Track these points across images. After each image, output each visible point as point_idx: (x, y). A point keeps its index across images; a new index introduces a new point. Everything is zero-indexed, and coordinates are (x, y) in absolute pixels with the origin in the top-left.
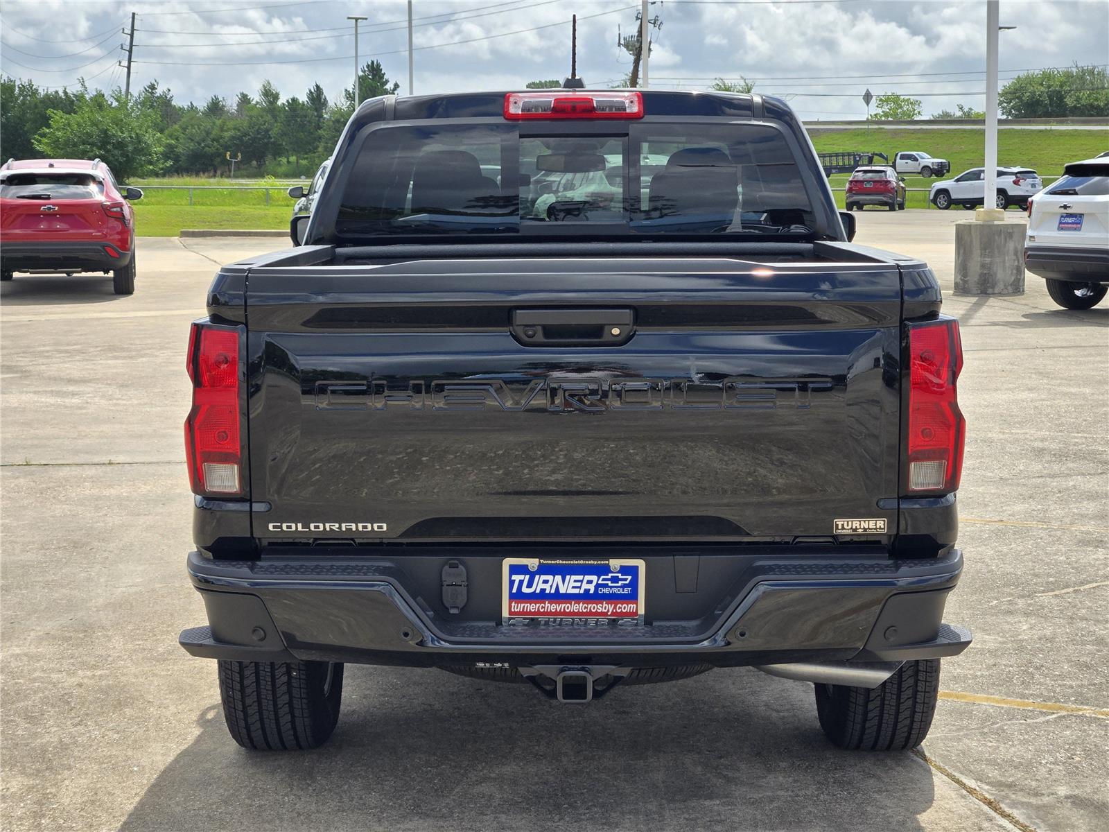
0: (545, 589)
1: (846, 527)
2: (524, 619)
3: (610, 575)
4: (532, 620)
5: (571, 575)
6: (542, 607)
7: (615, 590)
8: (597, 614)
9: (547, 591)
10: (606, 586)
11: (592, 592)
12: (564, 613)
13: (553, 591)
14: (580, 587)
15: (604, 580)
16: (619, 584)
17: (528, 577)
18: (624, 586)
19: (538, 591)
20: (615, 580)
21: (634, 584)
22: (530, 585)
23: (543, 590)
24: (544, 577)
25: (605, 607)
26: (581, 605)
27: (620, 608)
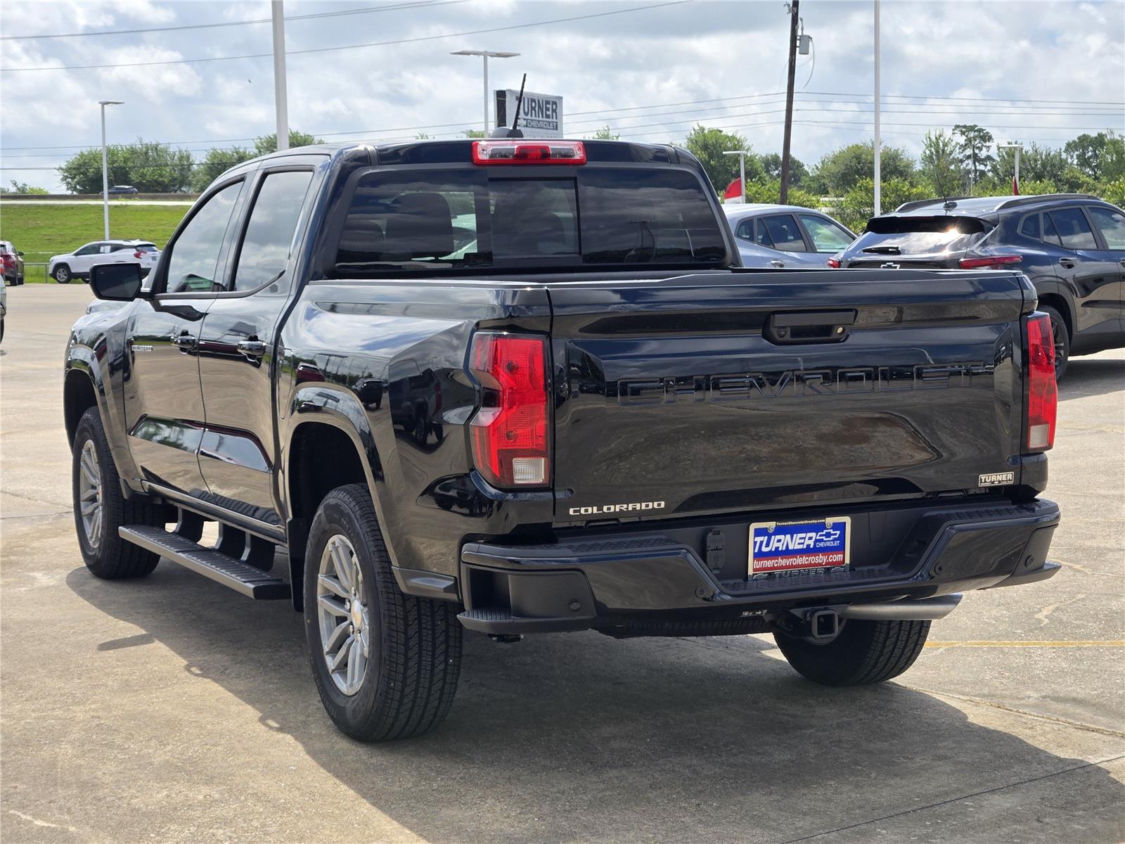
0: (778, 547)
1: (987, 480)
2: (764, 573)
3: (825, 531)
4: (770, 574)
5: (797, 533)
6: (777, 563)
7: (828, 544)
8: (815, 565)
9: (780, 549)
10: (822, 540)
11: (812, 546)
12: (792, 566)
13: (784, 549)
14: (803, 543)
15: (821, 536)
16: (831, 539)
17: (766, 538)
18: (835, 540)
19: (773, 550)
20: (828, 535)
21: (842, 537)
22: (767, 545)
23: (777, 548)
24: (778, 537)
25: (821, 559)
26: (804, 558)
27: (831, 558)
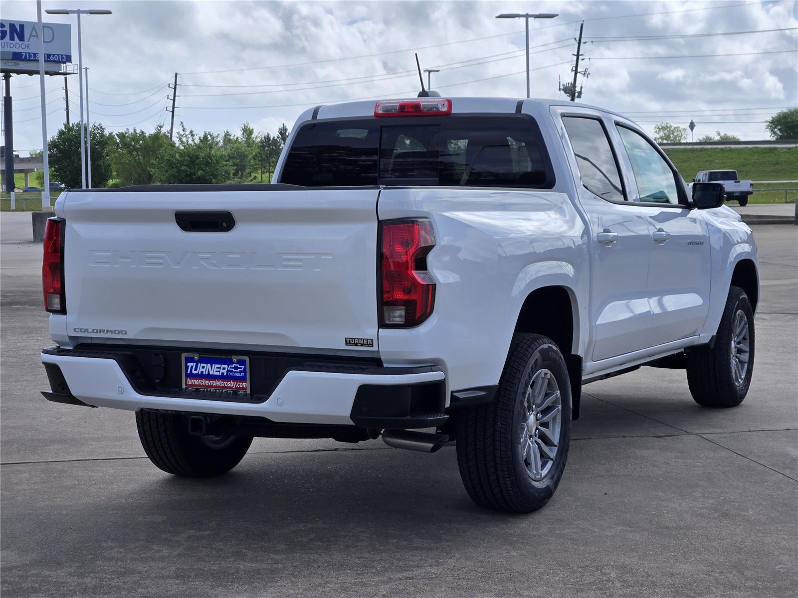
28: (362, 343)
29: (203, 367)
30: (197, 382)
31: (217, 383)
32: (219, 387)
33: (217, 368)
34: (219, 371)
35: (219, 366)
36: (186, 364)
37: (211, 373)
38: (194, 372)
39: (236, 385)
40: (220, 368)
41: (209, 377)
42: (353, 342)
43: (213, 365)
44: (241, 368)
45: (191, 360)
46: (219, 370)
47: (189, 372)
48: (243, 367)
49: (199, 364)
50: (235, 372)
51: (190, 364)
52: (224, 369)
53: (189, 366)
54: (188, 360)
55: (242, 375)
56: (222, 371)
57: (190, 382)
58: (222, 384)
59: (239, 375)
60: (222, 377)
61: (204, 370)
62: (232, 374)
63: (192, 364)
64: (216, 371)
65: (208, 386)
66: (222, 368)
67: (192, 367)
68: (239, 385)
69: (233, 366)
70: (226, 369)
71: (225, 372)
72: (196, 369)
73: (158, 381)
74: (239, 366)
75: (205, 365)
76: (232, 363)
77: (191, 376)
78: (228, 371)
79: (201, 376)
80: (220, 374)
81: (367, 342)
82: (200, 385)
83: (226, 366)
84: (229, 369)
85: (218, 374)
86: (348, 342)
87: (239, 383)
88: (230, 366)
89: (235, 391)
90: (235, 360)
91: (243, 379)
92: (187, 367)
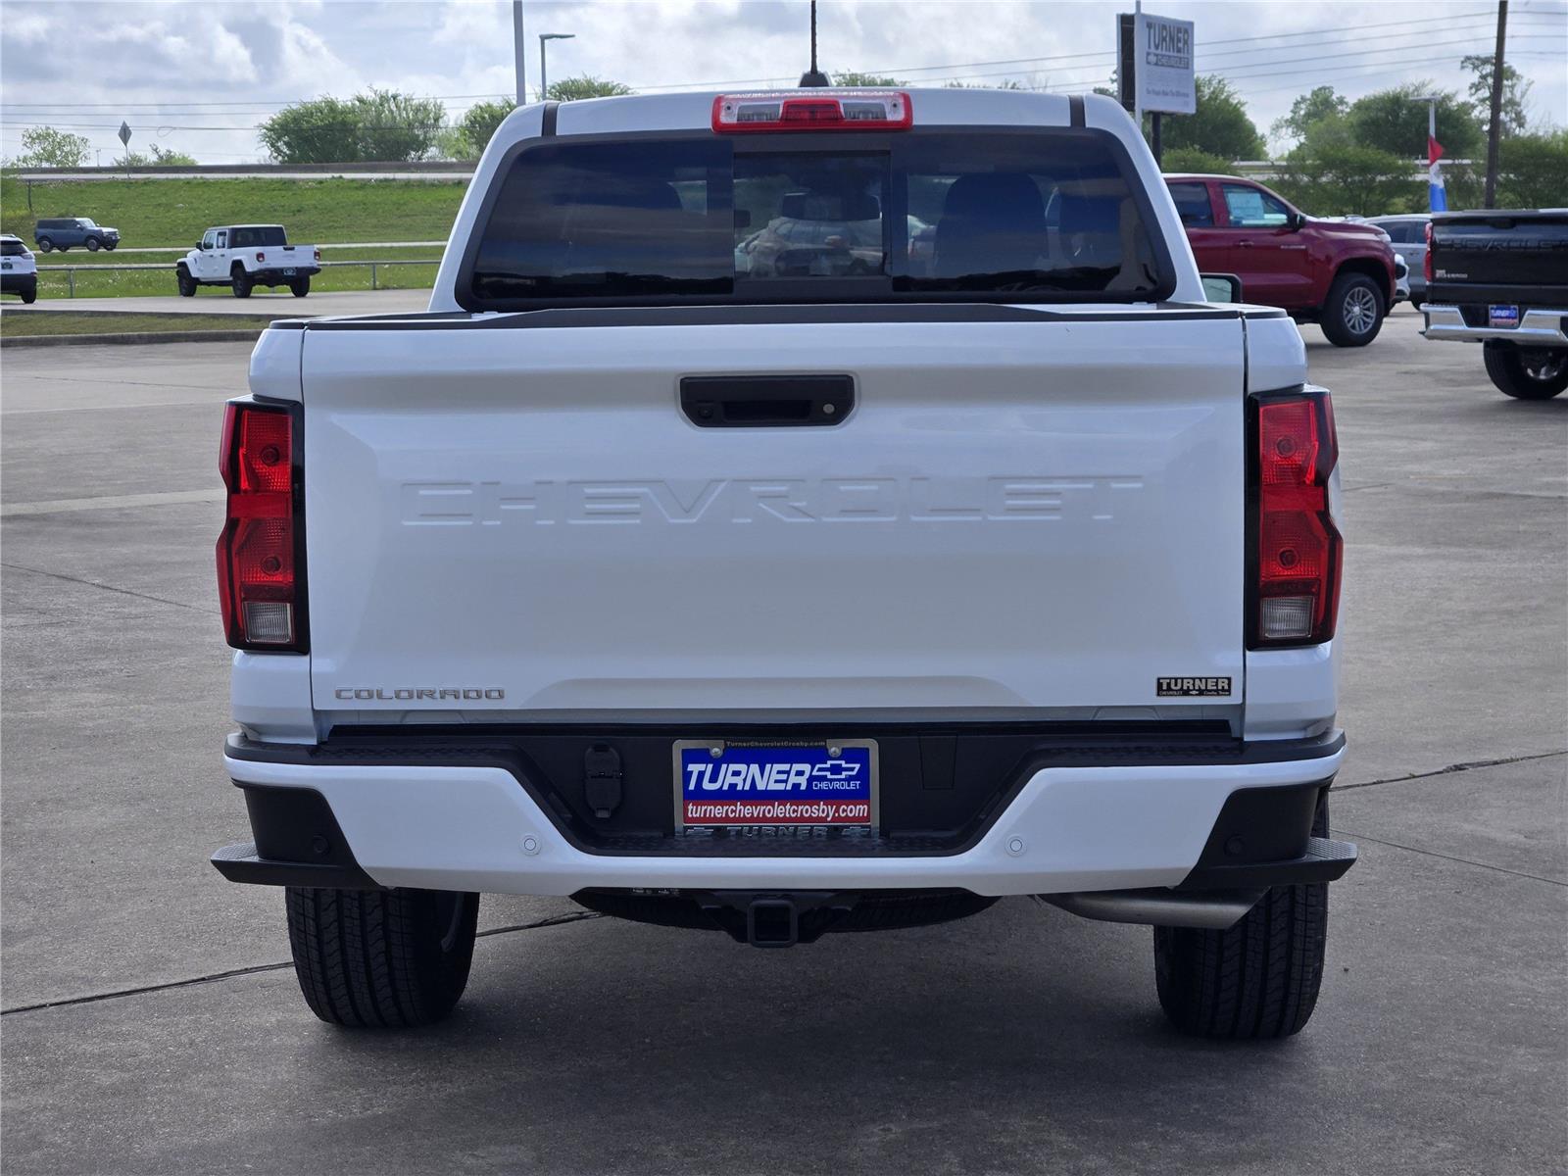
28: (1203, 688)
29: (736, 773)
30: (718, 811)
31: (778, 810)
32: (785, 819)
33: (779, 772)
34: (786, 781)
35: (785, 767)
36: (685, 767)
37: (761, 786)
38: (707, 786)
39: (837, 811)
40: (788, 773)
41: (754, 796)
42: (1179, 687)
43: (768, 766)
44: (852, 769)
45: (702, 756)
46: (784, 777)
47: (692, 787)
48: (857, 766)
49: (724, 766)
50: (831, 780)
51: (695, 768)
52: (800, 773)
53: (692, 772)
54: (690, 756)
55: (854, 785)
56: (793, 779)
57: (694, 811)
58: (794, 811)
59: (846, 787)
60: (794, 795)
61: (738, 780)
62: (823, 785)
63: (701, 767)
64: (776, 781)
65: (752, 819)
66: (793, 772)
67: (701, 774)
68: (844, 811)
69: (828, 765)
70: (807, 775)
71: (803, 781)
72: (713, 779)
73: (603, 814)
74: (844, 765)
75: (742, 767)
76: (823, 756)
77: (700, 796)
78: (811, 779)
79: (731, 795)
80: (789, 787)
81: (1217, 685)
82: (727, 819)
83: (806, 767)
84: (815, 773)
85: (781, 787)
86: (1165, 687)
87: (844, 807)
88: (818, 766)
89: (836, 828)
90: (834, 750)
91: (861, 796)
92: (687, 776)
